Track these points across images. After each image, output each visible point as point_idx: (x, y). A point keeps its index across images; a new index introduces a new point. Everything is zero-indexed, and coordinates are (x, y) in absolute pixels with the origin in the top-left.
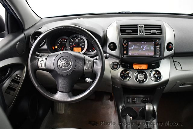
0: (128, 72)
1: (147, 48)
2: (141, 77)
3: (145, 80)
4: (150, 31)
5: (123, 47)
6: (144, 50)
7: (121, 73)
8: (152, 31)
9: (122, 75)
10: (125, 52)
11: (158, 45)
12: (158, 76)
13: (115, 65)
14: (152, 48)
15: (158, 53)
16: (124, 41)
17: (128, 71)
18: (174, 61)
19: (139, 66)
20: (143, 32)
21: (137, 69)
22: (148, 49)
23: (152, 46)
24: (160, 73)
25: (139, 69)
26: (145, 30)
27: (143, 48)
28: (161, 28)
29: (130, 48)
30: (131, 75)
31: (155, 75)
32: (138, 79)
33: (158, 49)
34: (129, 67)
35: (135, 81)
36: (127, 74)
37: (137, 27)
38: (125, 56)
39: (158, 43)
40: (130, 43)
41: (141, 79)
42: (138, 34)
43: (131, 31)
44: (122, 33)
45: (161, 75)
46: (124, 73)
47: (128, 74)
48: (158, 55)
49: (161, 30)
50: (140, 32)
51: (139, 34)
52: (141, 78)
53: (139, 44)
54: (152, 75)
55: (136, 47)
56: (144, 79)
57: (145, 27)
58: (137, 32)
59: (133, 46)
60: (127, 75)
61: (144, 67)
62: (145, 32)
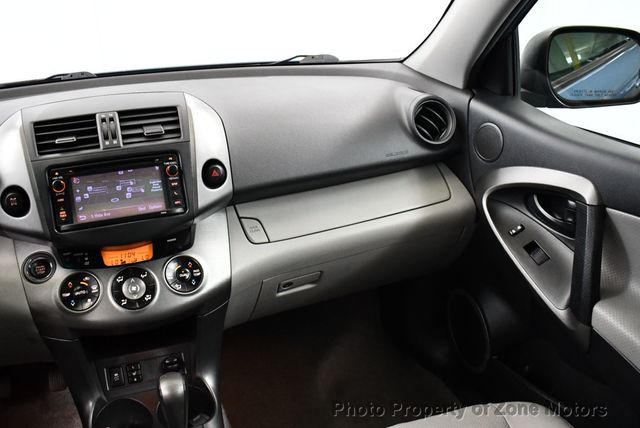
0: (86, 282)
1: (137, 190)
2: (134, 288)
3: (148, 298)
4: (139, 131)
5: (54, 198)
6: (129, 195)
7: (64, 288)
8: (147, 130)
9: (68, 294)
10: (63, 214)
11: (173, 171)
12: (192, 277)
13: (40, 263)
14: (156, 185)
15: (176, 198)
16: (51, 175)
17: (86, 278)
18: (240, 218)
19: (123, 253)
20: (114, 137)
21: (120, 263)
22: (143, 191)
23: (156, 179)
24: (197, 266)
25: (124, 265)
26: (123, 128)
27: (124, 190)
28: (176, 115)
29: (78, 199)
30: (98, 288)
31: (181, 275)
32: (125, 298)
33: (174, 188)
34: (87, 263)
35: (113, 307)
36: (84, 288)
37: (95, 124)
38: (63, 227)
39: (172, 167)
40: (75, 180)
41: (135, 297)
42: (98, 147)
43: (74, 139)
44: (43, 149)
45: (201, 271)
46: (74, 286)
47: (88, 288)
48: (178, 206)
49: (177, 122)
50: (106, 138)
51: (104, 144)
52: (135, 293)
53: (107, 178)
54: (170, 275)
55: (97, 190)
56: (144, 296)
57: (121, 121)
58: (97, 140)
59: (90, 188)
60: (83, 292)
61: (142, 253)
62: (124, 137)
